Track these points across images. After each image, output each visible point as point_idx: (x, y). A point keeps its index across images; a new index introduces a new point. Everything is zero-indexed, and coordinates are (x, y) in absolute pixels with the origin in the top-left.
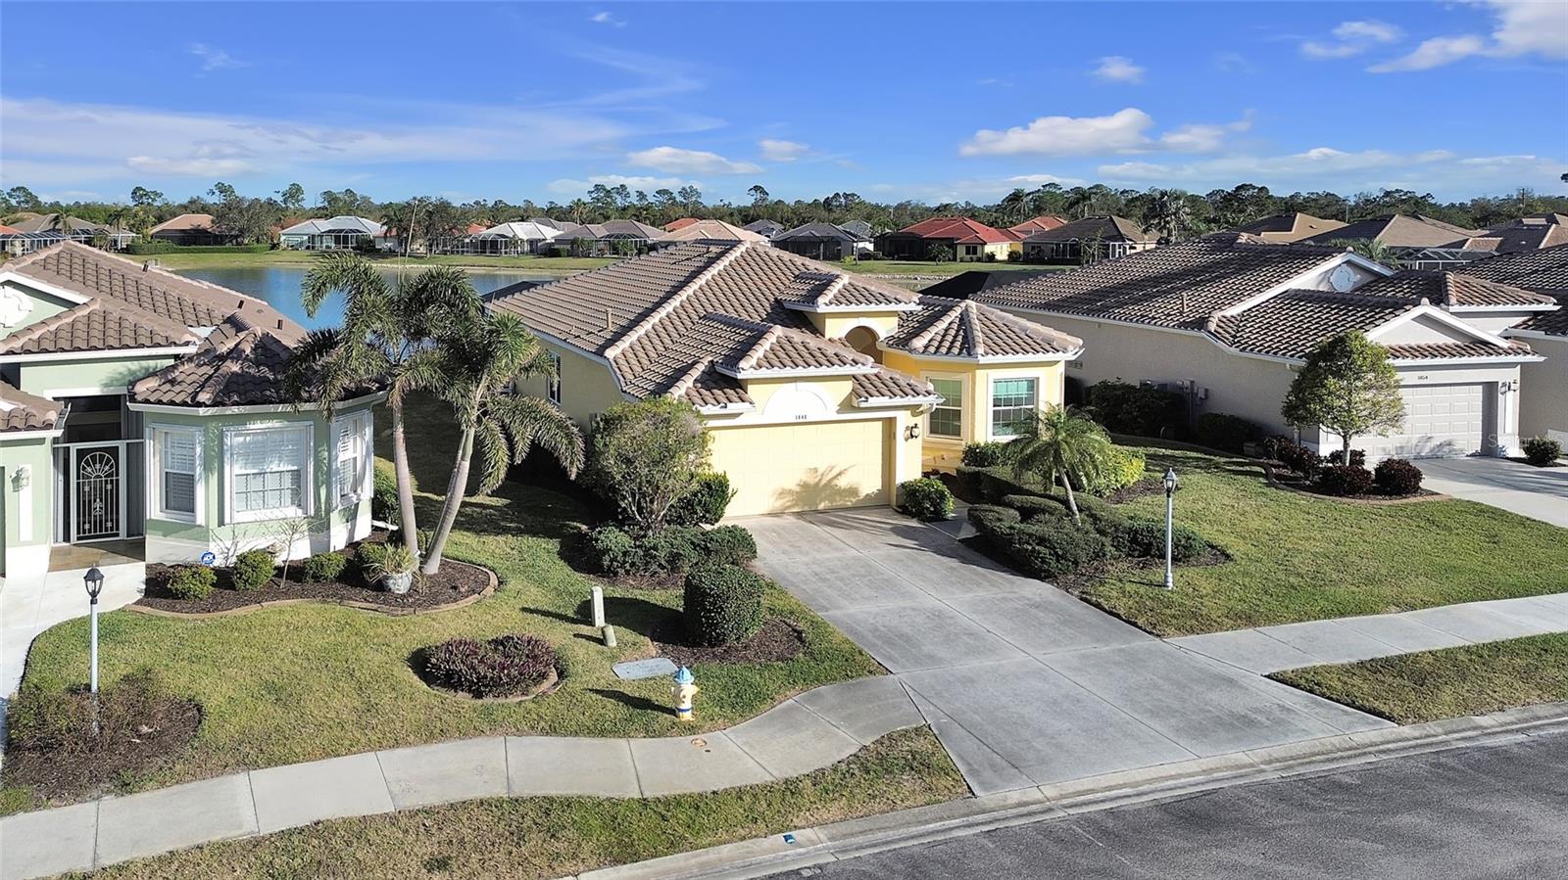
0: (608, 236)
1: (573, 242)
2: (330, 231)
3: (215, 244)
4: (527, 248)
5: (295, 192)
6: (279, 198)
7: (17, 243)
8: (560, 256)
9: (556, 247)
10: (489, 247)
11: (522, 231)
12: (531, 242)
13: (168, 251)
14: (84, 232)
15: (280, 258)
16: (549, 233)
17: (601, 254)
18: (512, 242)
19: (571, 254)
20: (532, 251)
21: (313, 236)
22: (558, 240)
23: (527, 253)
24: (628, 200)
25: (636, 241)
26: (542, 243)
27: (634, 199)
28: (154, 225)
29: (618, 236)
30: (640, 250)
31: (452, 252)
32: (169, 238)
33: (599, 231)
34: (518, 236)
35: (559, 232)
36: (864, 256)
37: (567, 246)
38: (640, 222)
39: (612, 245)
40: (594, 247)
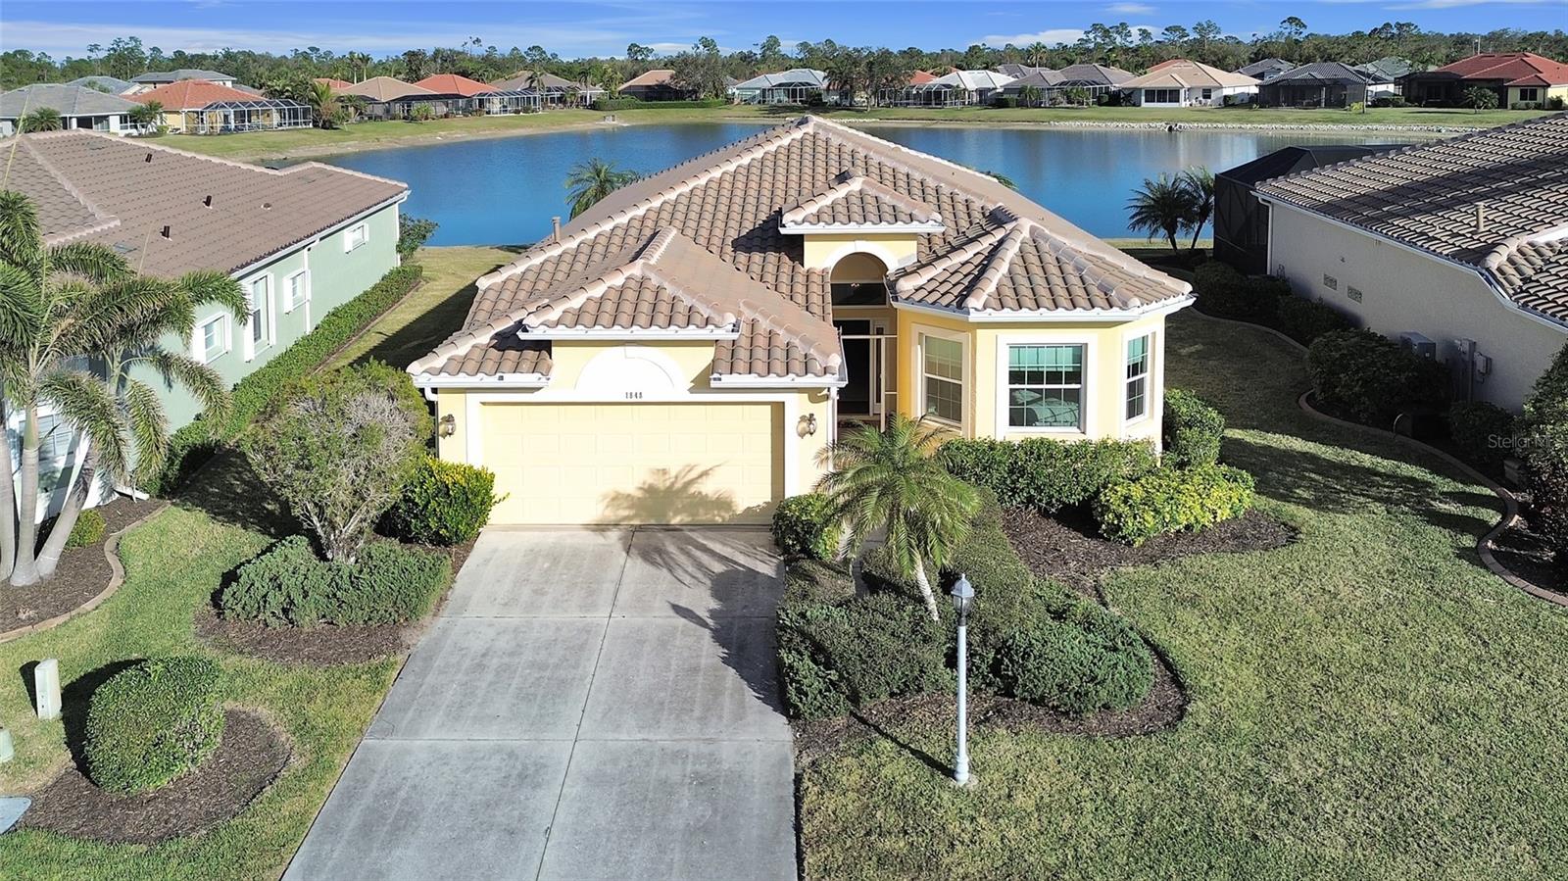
0: (1062, 84)
1: (1021, 91)
2: (780, 85)
3: (676, 99)
4: (975, 98)
5: (772, 43)
6: (758, 51)
7: (496, 100)
8: (1008, 107)
9: (1005, 96)
10: (933, 98)
11: (971, 80)
12: (981, 92)
13: (631, 106)
14: (558, 89)
15: (730, 113)
16: (1000, 80)
17: (1054, 104)
18: (958, 93)
19: (1021, 104)
20: (980, 102)
21: (764, 90)
22: (1007, 89)
23: (976, 104)
24: (1129, 40)
25: (1095, 89)
26: (994, 92)
27: (1136, 39)
28: (622, 81)
29: (1074, 83)
30: (1099, 98)
31: (896, 105)
32: (634, 94)
33: (1054, 77)
34: (962, 86)
35: (1013, 80)
36: (1381, 102)
37: (1016, 96)
38: (1105, 66)
39: (1065, 93)
40: (1046, 96)
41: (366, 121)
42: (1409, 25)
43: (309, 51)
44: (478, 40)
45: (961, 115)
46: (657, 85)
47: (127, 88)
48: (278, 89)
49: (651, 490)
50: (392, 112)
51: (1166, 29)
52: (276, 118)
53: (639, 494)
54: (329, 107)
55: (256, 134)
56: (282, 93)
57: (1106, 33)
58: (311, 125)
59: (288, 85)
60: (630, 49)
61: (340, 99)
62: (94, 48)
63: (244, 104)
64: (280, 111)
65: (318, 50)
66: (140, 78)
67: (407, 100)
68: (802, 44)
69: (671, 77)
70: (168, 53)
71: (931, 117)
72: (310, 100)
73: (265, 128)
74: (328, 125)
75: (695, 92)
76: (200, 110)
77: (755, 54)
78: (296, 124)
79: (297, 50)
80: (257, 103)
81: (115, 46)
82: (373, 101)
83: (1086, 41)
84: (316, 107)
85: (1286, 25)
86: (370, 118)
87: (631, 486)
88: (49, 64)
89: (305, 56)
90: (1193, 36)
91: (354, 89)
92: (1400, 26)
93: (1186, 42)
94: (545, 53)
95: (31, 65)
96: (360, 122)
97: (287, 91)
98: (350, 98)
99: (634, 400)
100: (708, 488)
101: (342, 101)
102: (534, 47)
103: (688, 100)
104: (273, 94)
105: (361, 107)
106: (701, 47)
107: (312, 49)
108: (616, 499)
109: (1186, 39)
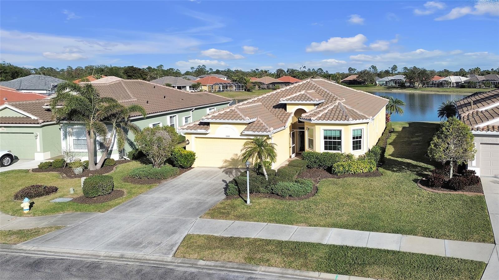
0: (483, 80)
1: (469, 83)
2: (392, 80)
3: (359, 84)
4: (455, 85)
5: (395, 68)
8: (466, 88)
9: (464, 84)
10: (440, 85)
11: (453, 79)
12: (457, 83)
15: (375, 89)
16: (463, 79)
17: (481, 87)
18: (448, 83)
19: (469, 87)
20: (457, 86)
21: (386, 82)
22: (465, 82)
23: (455, 87)
25: (494, 83)
26: (460, 83)
28: (342, 79)
29: (487, 80)
30: (496, 85)
31: (428, 87)
32: (345, 83)
33: (481, 78)
34: (450, 81)
35: (467, 79)
37: (467, 84)
39: (484, 84)
40: (478, 84)
41: (261, 90)
43: (256, 70)
44: (305, 67)
45: (448, 90)
46: (353, 80)
47: (196, 79)
48: (235, 79)
50: (269, 87)
52: (234, 88)
54: (249, 85)
55: (228, 92)
56: (236, 81)
58: (244, 90)
59: (238, 78)
60: (349, 69)
61: (252, 83)
62: (192, 68)
63: (225, 84)
64: (236, 86)
65: (258, 70)
66: (200, 77)
67: (273, 84)
68: (404, 68)
69: (357, 77)
70: (214, 70)
71: (438, 91)
72: (244, 83)
73: (231, 91)
74: (249, 90)
75: (364, 82)
76: (212, 85)
77: (389, 71)
78: (240, 90)
79: (252, 70)
80: (229, 84)
81: (198, 68)
82: (264, 84)
84: (246, 85)
86: (262, 89)
88: (179, 72)
89: (254, 71)
91: (258, 80)
94: (323, 70)
95: (174, 73)
96: (259, 90)
97: (238, 80)
98: (256, 83)
101: (254, 83)
102: (319, 69)
103: (362, 85)
104: (234, 81)
105: (260, 85)
106: (372, 68)
107: (257, 69)
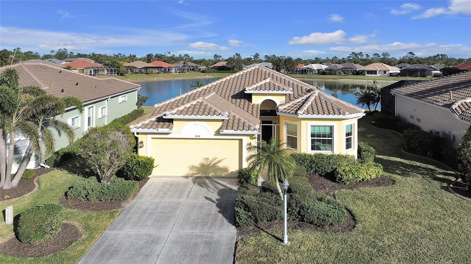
0: (342, 68)
1: (330, 70)
3: (227, 70)
4: (317, 72)
5: (257, 56)
6: (252, 57)
7: (173, 69)
8: (326, 75)
9: (325, 72)
10: (304, 72)
11: (315, 67)
12: (318, 70)
13: (214, 72)
14: (192, 66)
16: (324, 67)
17: (340, 74)
18: (311, 70)
19: (330, 74)
20: (318, 73)
22: (326, 69)
24: (363, 57)
25: (352, 70)
26: (321, 70)
27: (365, 57)
28: (212, 65)
29: (346, 68)
30: (353, 73)
31: (293, 73)
32: (215, 68)
33: (340, 66)
34: (313, 68)
35: (327, 67)
36: (436, 76)
37: (328, 72)
38: (355, 64)
39: (343, 71)
40: (337, 72)
41: (133, 74)
42: (444, 55)
43: (118, 55)
44: (169, 52)
45: (312, 77)
46: (222, 66)
47: (61, 62)
48: (107, 63)
49: (203, 165)
50: (141, 71)
51: (374, 54)
52: (106, 72)
53: (199, 166)
54: (122, 69)
55: (100, 76)
56: (108, 65)
57: (356, 55)
58: (116, 74)
59: (110, 62)
60: (214, 56)
61: (126, 67)
62: (52, 51)
63: (96, 67)
64: (107, 70)
65: (121, 54)
66: (65, 60)
67: (146, 68)
68: (266, 56)
69: (226, 64)
70: (75, 54)
71: (303, 77)
72: (117, 67)
73: (102, 75)
74: (122, 75)
75: (233, 68)
76: (83, 69)
77: (252, 58)
78: (112, 74)
79: (115, 54)
80: (101, 67)
81: (59, 51)
82: (136, 68)
83: (350, 57)
84: (118, 69)
85: (409, 54)
86: (135, 73)
87: (197, 164)
88: (38, 56)
89: (117, 56)
90: (382, 57)
91: (131, 64)
92: (442, 55)
93: (380, 58)
94: (189, 56)
95: (33, 56)
96: (131, 74)
97: (110, 64)
98: (129, 67)
99: (197, 138)
100: (220, 165)
101: (127, 68)
102: (186, 55)
103: (231, 71)
104: (106, 65)
105: (132, 69)
106: (236, 56)
107: (119, 54)
108: (192, 168)
109: (379, 57)
